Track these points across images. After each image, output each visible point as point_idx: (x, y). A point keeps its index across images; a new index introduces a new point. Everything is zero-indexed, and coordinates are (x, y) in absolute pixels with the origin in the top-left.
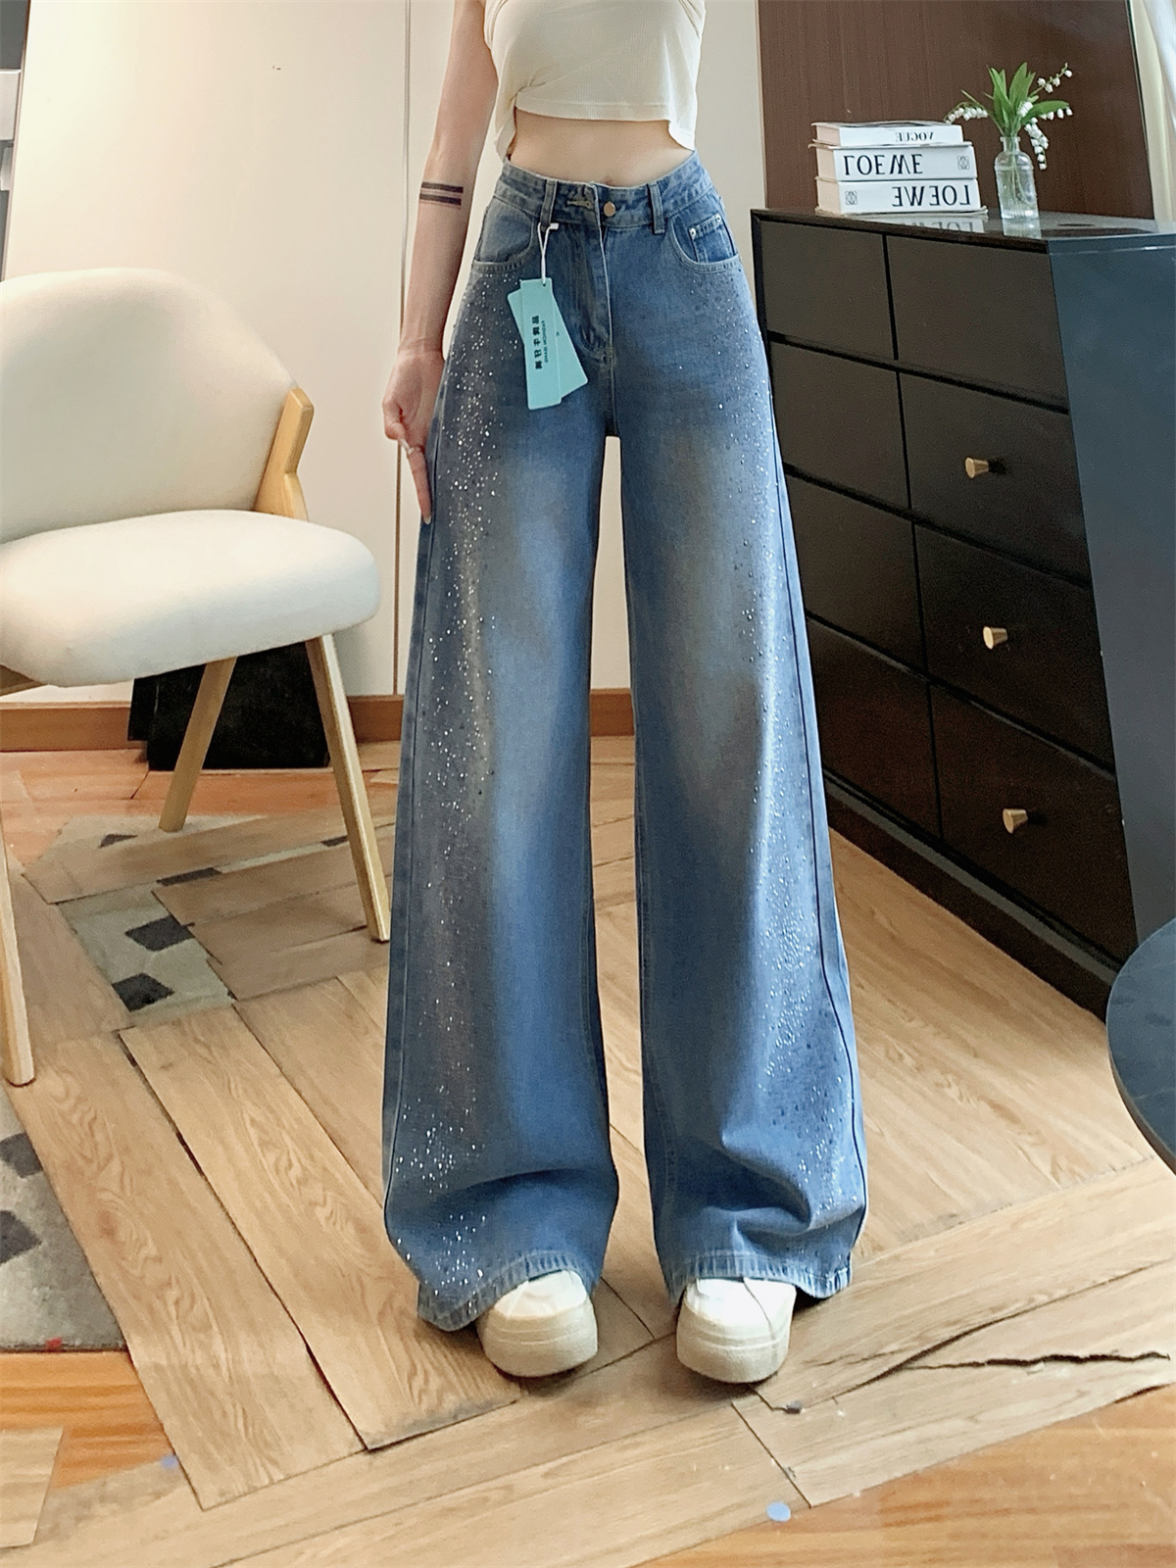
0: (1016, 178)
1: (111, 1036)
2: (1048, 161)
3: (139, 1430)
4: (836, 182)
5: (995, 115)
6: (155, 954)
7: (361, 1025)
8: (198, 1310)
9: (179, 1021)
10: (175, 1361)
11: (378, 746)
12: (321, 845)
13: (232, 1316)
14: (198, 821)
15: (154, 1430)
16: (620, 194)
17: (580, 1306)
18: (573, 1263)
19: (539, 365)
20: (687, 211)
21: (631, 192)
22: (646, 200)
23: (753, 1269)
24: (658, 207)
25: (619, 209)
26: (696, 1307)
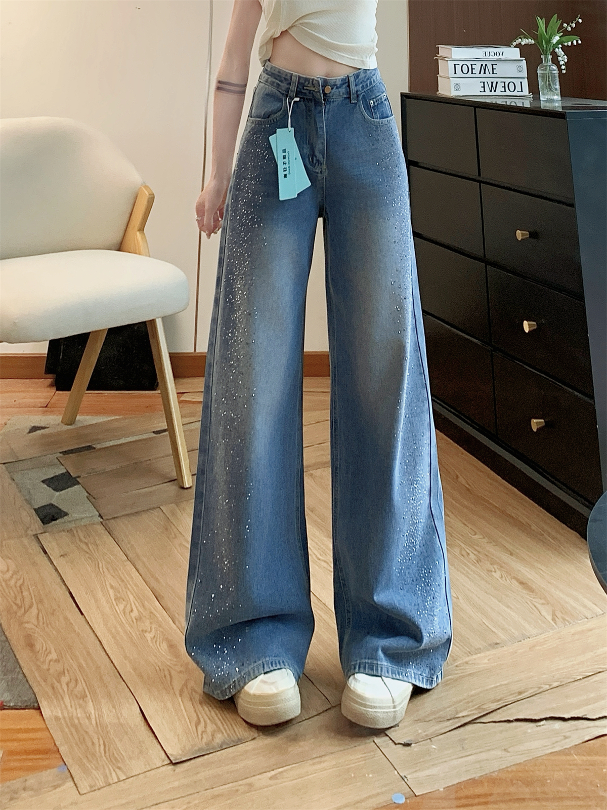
0: (549, 78)
1: (33, 538)
2: (566, 69)
3: (46, 752)
4: (449, 78)
5: (538, 43)
6: (58, 493)
7: (173, 534)
8: (80, 688)
9: (71, 530)
10: (66, 715)
11: (185, 380)
12: (152, 433)
13: (98, 691)
14: (84, 419)
15: (54, 752)
16: (333, 81)
17: (291, 688)
18: (288, 665)
19: (285, 176)
20: (369, 91)
21: (339, 79)
22: (347, 84)
23: (388, 672)
24: (353, 88)
25: (332, 89)
26: (352, 685)
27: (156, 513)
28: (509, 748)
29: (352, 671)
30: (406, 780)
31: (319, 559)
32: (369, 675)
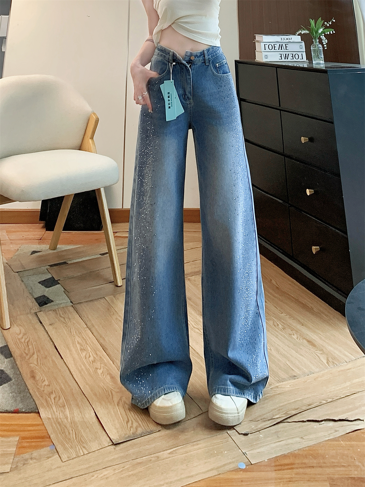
0: (317, 52)
1: (34, 315)
2: (327, 47)
3: (43, 438)
4: (261, 52)
5: (311, 33)
6: (48, 289)
7: (112, 312)
8: (61, 401)
9: (55, 310)
10: (54, 417)
11: (117, 224)
12: (100, 255)
13: (71, 403)
14: (61, 247)
15: (47, 438)
16: (195, 54)
17: (180, 403)
18: (178, 389)
19: (169, 107)
20: (215, 58)
21: (199, 53)
22: (203, 55)
23: (234, 393)
24: (207, 57)
25: (195, 58)
26: (214, 401)
27: (102, 301)
28: (304, 436)
29: (214, 393)
30: (246, 455)
31: (194, 327)
32: (223, 395)
